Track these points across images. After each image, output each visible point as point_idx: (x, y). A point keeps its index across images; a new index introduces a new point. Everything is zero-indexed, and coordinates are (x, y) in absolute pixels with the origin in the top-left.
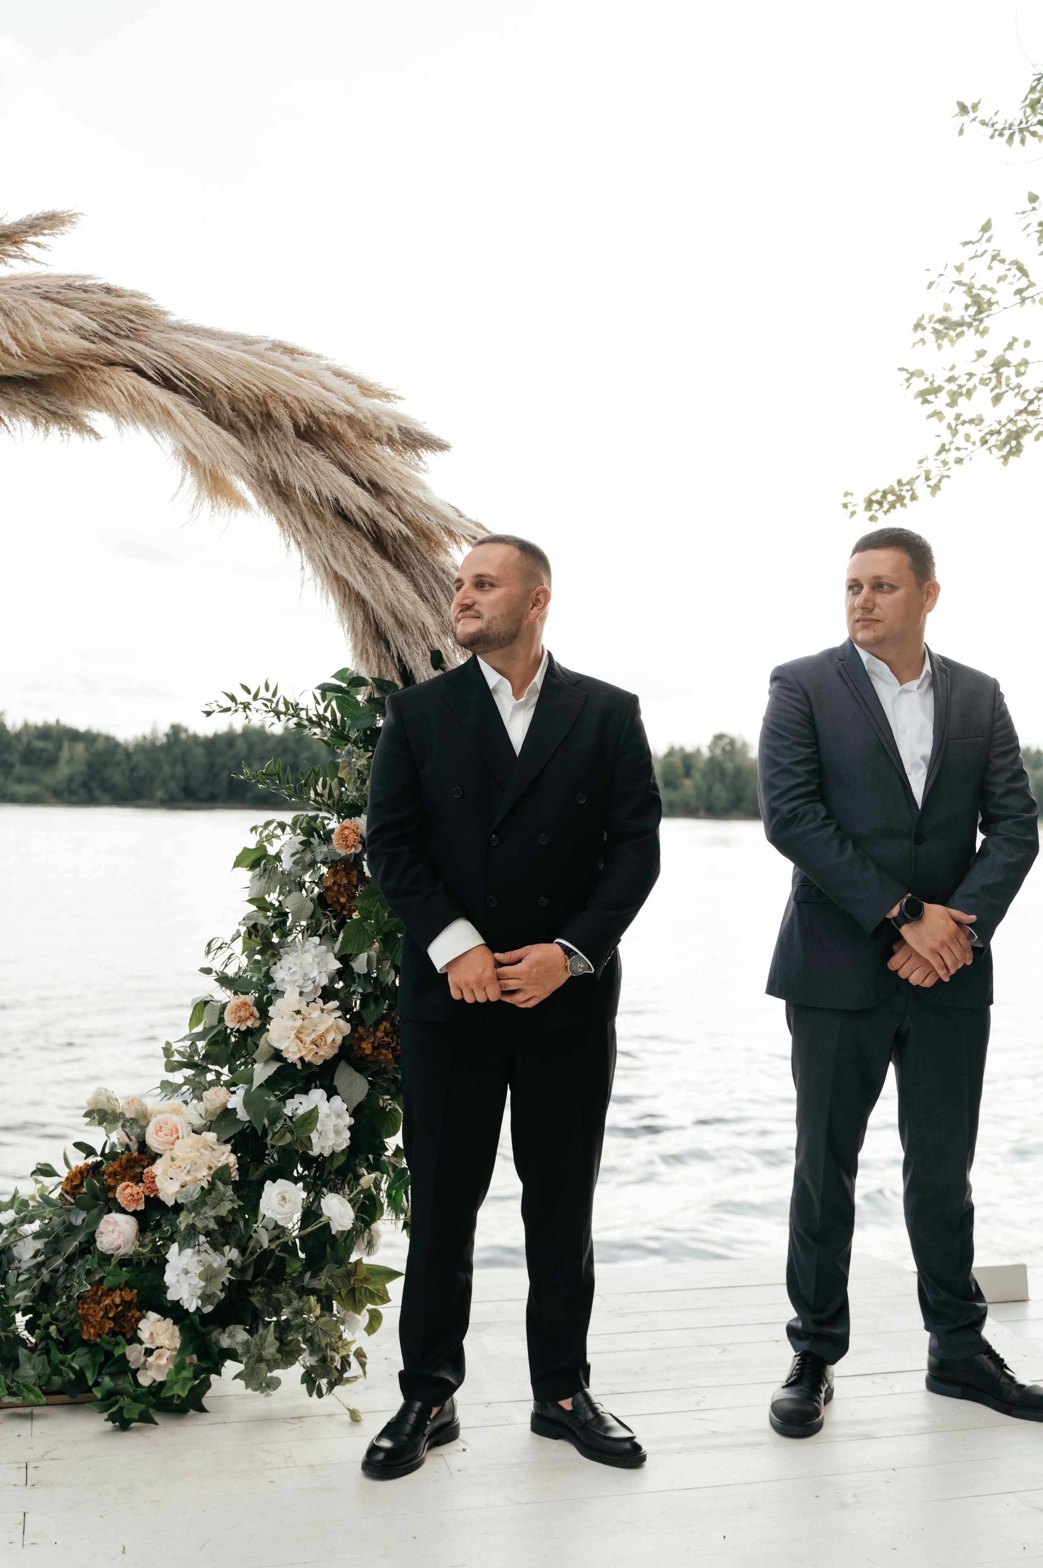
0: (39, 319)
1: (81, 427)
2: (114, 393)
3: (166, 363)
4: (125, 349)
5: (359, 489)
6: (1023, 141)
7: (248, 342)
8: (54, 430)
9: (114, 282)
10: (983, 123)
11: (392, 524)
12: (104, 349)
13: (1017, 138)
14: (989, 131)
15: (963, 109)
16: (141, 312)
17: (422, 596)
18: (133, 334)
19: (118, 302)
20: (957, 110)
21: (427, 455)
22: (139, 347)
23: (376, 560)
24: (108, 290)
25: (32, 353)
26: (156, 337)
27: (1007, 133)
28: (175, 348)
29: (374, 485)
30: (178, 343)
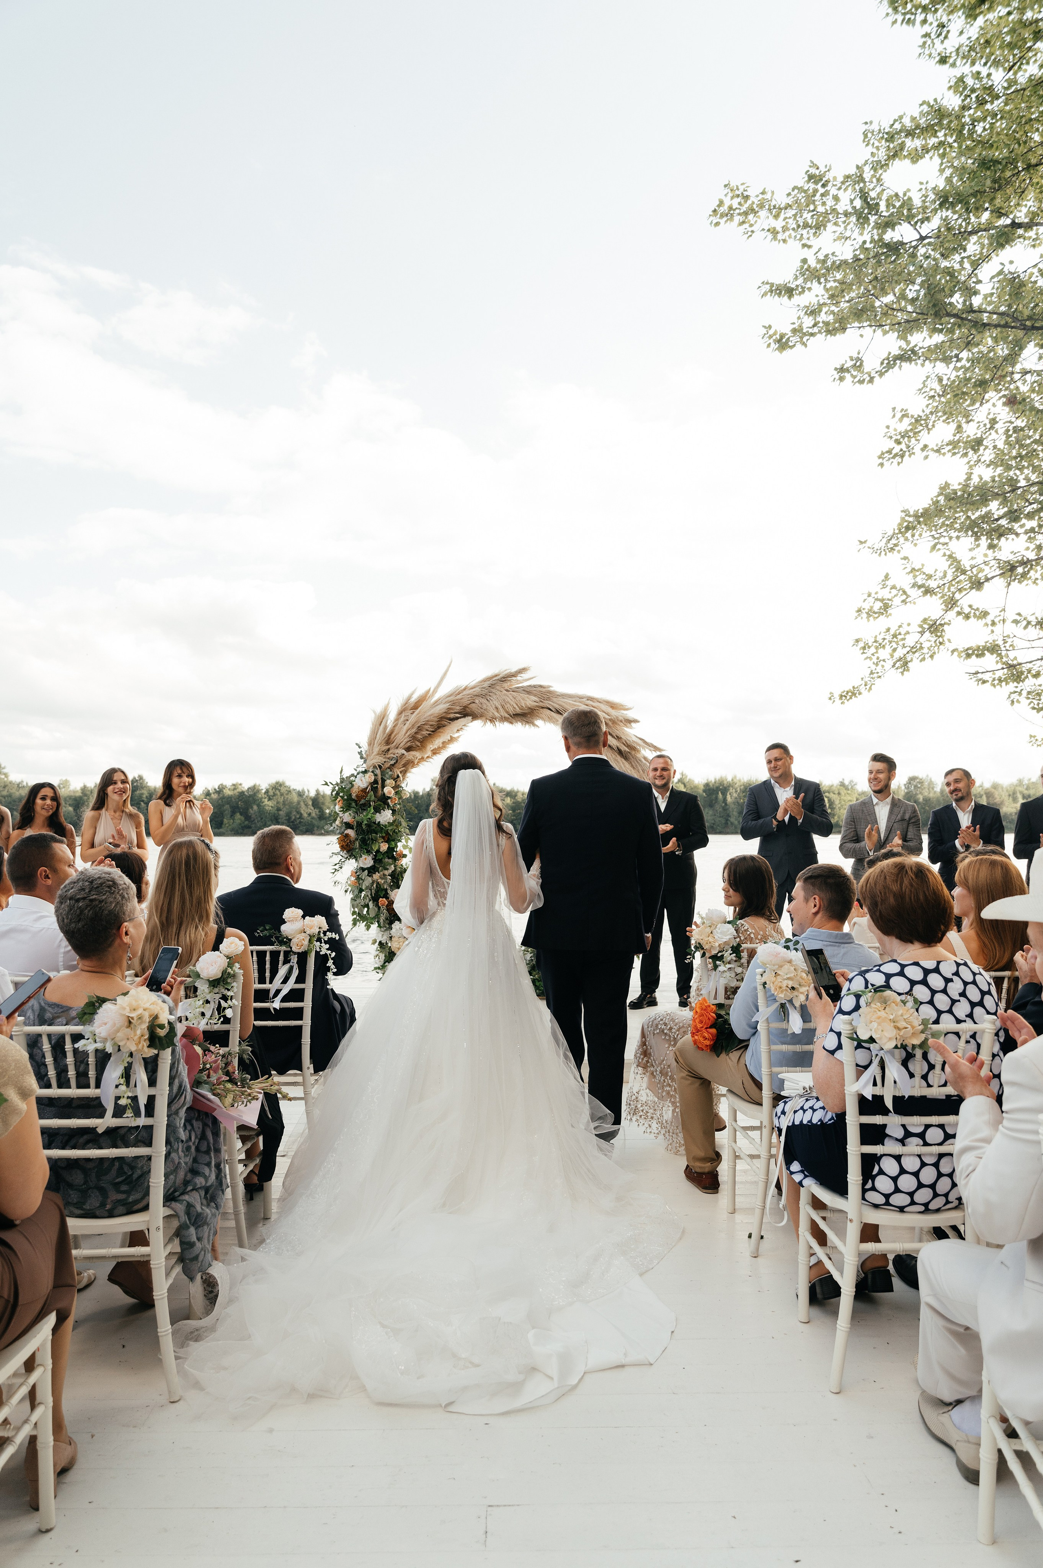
0: (523, 699)
1: (534, 725)
2: (544, 716)
3: (557, 706)
4: (547, 704)
5: (613, 739)
6: (886, 554)
7: (581, 697)
8: (527, 726)
9: (542, 683)
10: (869, 548)
11: (624, 748)
12: (541, 704)
13: (883, 553)
14: (872, 550)
15: (861, 542)
16: (550, 692)
17: (634, 768)
18: (549, 699)
19: (543, 690)
20: (859, 543)
21: (633, 724)
22: (550, 703)
23: (619, 758)
24: (541, 686)
25: (521, 708)
26: (555, 700)
27: (879, 551)
28: (560, 703)
29: (617, 737)
30: (561, 701)
